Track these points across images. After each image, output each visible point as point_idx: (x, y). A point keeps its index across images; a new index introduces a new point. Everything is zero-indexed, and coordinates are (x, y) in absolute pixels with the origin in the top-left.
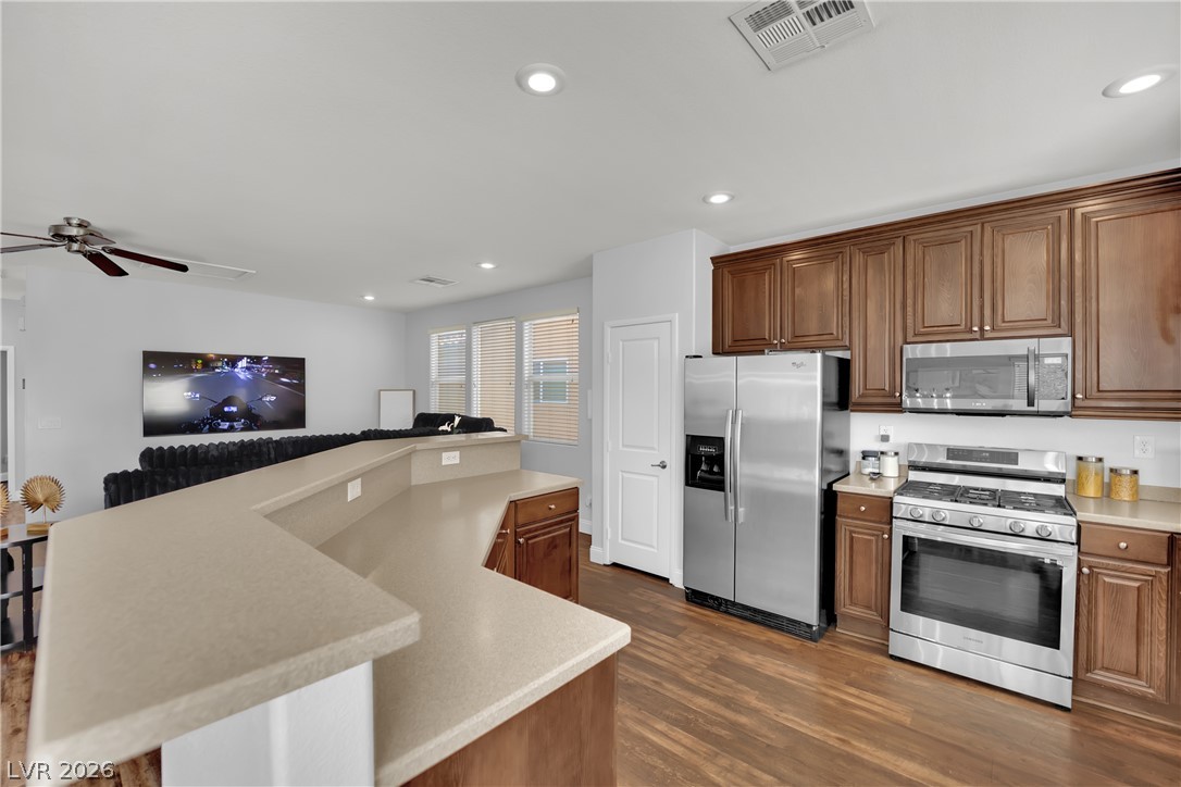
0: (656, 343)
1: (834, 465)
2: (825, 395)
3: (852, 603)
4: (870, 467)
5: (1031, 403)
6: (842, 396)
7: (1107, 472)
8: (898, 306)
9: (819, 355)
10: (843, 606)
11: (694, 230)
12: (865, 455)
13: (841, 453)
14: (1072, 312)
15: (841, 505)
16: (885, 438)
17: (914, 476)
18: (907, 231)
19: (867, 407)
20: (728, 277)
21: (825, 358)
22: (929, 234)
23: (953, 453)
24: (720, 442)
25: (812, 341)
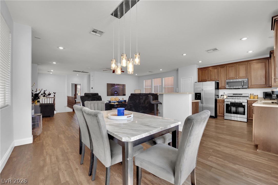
0: (189, 81)
1: (217, 97)
2: (215, 87)
3: (219, 114)
4: (222, 97)
5: (243, 87)
6: (218, 87)
7: (254, 96)
8: (226, 75)
9: (214, 82)
10: (218, 114)
11: (195, 65)
12: (221, 95)
13: (218, 95)
14: (248, 76)
15: (218, 101)
16: (224, 93)
17: (228, 98)
18: (226, 65)
19: (221, 89)
20: (200, 71)
21: (215, 82)
22: (229, 65)
23: (234, 94)
24: (200, 94)
25: (213, 80)
